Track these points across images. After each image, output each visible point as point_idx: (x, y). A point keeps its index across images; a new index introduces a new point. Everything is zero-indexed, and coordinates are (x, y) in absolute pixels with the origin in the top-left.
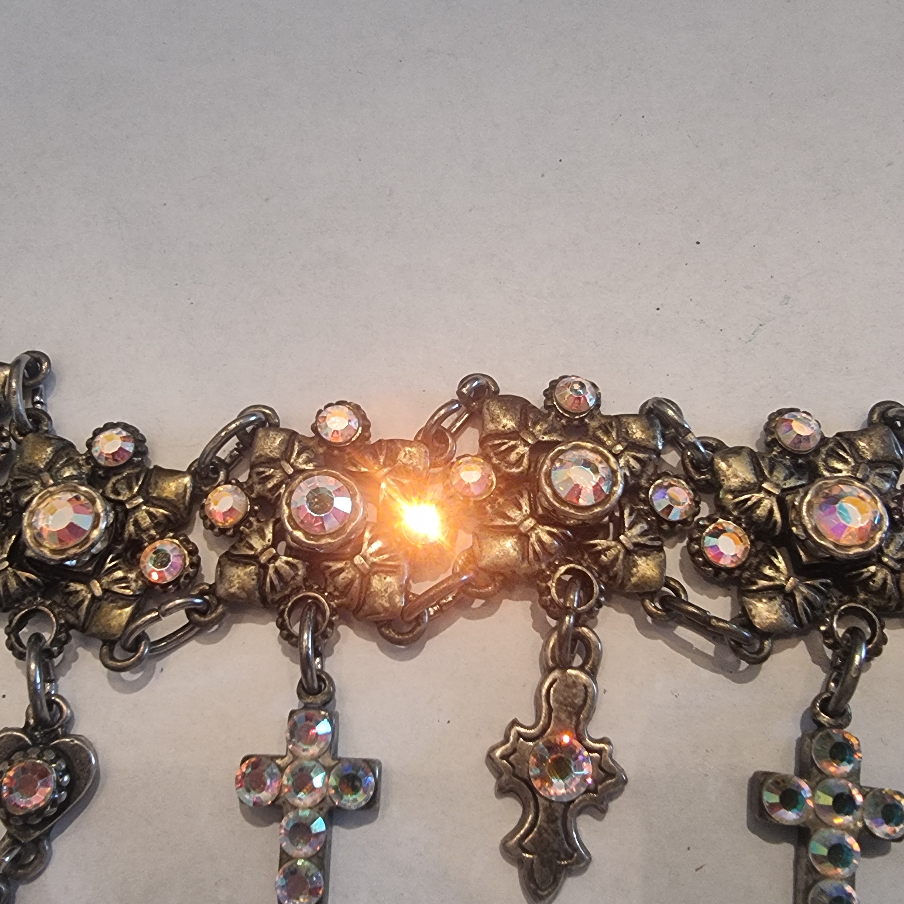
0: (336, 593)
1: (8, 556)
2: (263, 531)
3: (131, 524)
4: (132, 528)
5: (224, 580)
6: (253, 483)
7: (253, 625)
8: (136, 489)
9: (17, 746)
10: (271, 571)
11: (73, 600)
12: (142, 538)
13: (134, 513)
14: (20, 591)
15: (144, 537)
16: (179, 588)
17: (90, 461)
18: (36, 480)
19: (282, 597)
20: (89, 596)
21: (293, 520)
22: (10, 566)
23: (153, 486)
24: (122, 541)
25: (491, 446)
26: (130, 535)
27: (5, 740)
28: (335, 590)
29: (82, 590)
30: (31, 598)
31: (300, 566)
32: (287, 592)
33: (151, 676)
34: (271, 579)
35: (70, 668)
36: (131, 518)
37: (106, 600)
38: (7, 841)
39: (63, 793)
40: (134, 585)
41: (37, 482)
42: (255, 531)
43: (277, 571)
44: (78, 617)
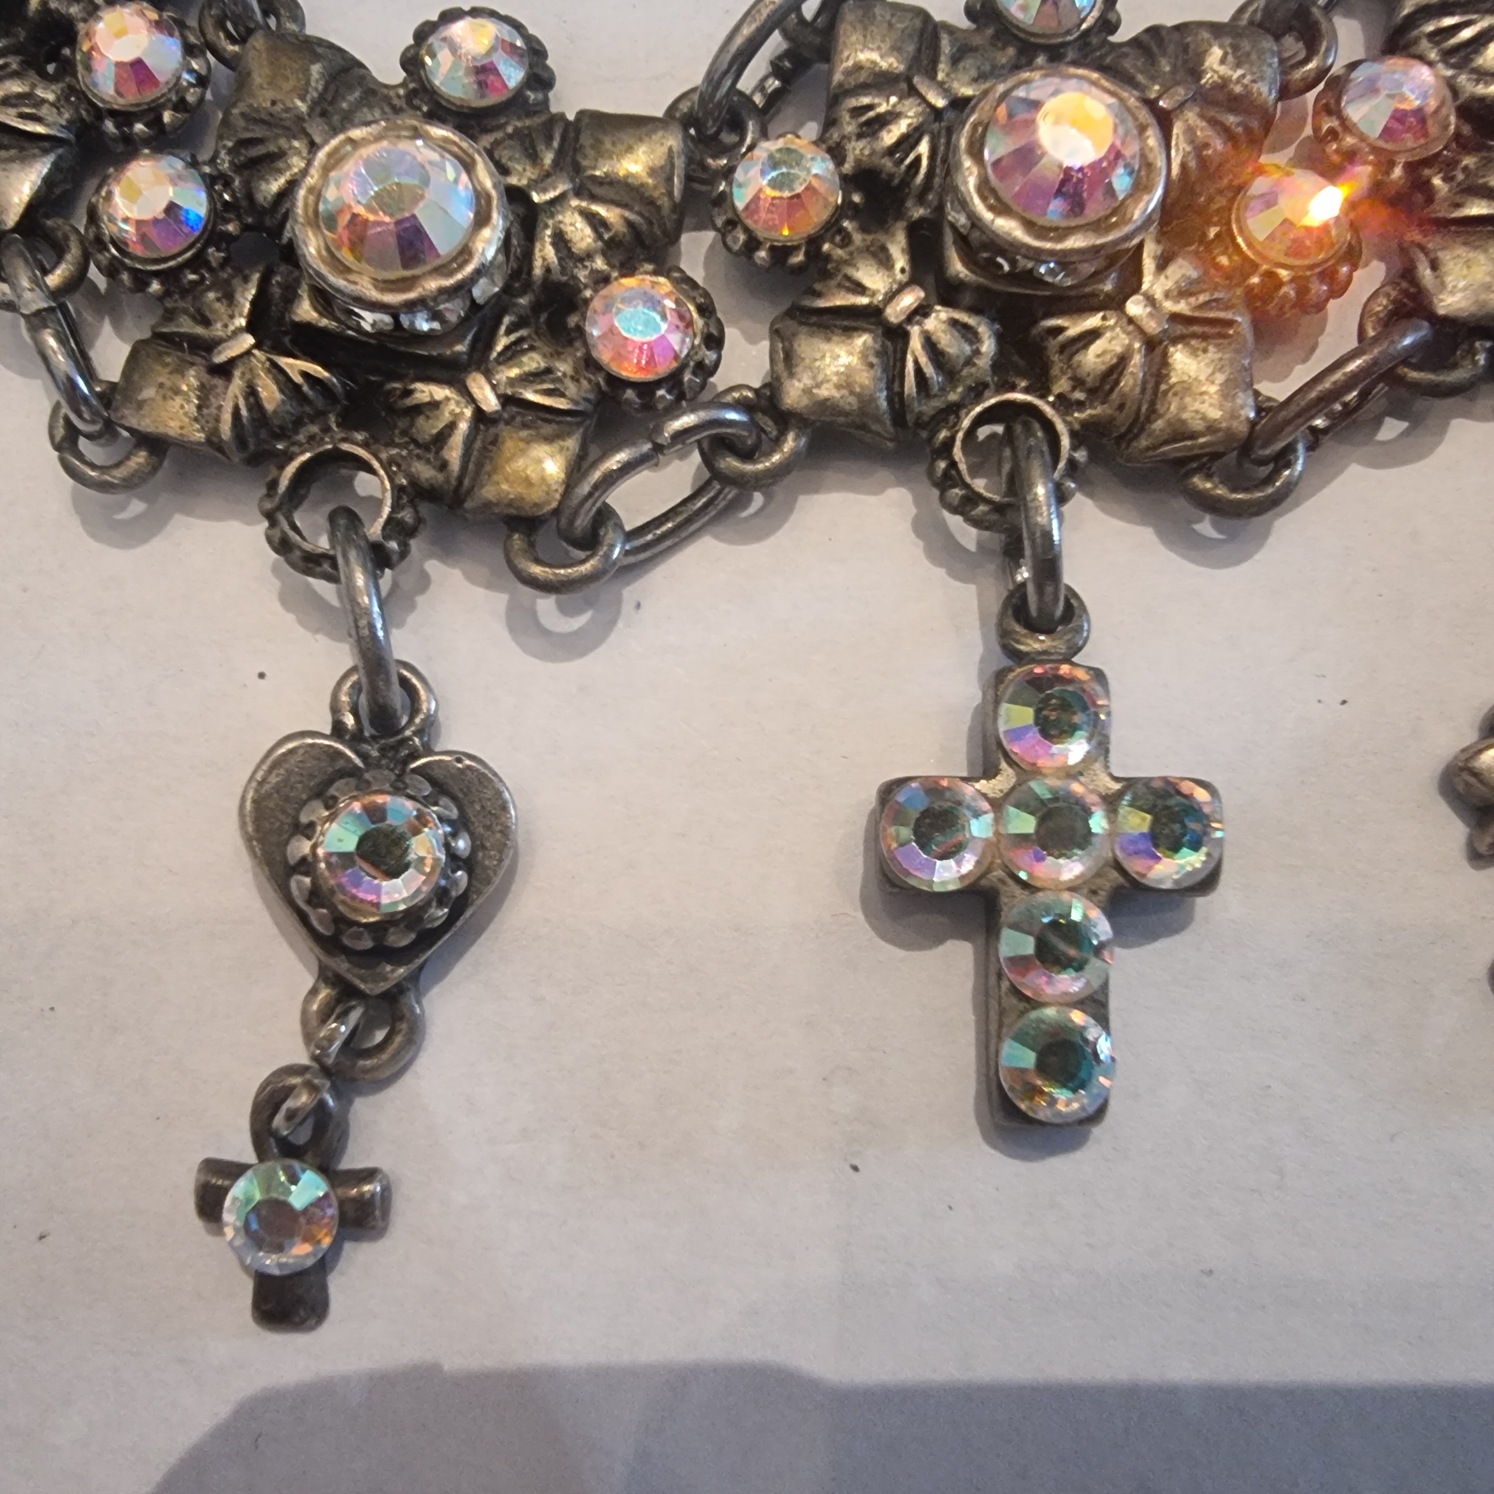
0: (1079, 395)
1: (249, 323)
2: (884, 249)
3: (548, 240)
4: (550, 252)
5: (799, 369)
6: (844, 137)
7: (851, 496)
8: (548, 158)
9: (330, 770)
10: (916, 343)
11: (429, 427)
12: (575, 278)
13: (552, 216)
14: (288, 407)
15: (582, 275)
16: (681, 396)
17: (416, 102)
18: (295, 137)
19: (942, 411)
20: (468, 412)
21: (994, 191)
22: (257, 346)
23: (591, 153)
24: (527, 286)
25: (1431, 36)
26: (548, 270)
27: (298, 757)
28: (1074, 388)
29: (447, 399)
30: (314, 429)
31: (984, 330)
32: (953, 397)
33: (613, 622)
34: (916, 362)
35: (412, 607)
36: (546, 226)
37: (507, 423)
38: (324, 993)
39: (459, 873)
40: (571, 389)
41: (296, 144)
42: (860, 251)
43: (930, 344)
44: (443, 466)
